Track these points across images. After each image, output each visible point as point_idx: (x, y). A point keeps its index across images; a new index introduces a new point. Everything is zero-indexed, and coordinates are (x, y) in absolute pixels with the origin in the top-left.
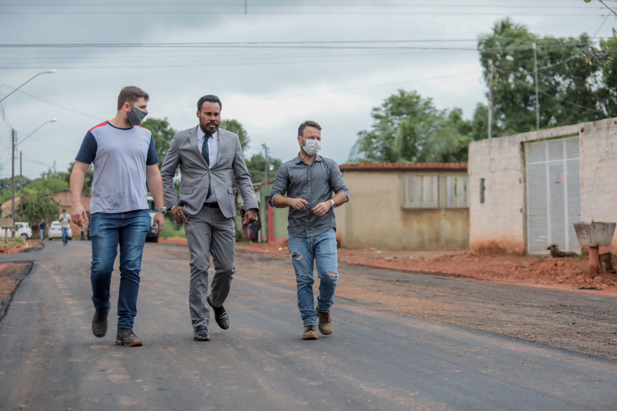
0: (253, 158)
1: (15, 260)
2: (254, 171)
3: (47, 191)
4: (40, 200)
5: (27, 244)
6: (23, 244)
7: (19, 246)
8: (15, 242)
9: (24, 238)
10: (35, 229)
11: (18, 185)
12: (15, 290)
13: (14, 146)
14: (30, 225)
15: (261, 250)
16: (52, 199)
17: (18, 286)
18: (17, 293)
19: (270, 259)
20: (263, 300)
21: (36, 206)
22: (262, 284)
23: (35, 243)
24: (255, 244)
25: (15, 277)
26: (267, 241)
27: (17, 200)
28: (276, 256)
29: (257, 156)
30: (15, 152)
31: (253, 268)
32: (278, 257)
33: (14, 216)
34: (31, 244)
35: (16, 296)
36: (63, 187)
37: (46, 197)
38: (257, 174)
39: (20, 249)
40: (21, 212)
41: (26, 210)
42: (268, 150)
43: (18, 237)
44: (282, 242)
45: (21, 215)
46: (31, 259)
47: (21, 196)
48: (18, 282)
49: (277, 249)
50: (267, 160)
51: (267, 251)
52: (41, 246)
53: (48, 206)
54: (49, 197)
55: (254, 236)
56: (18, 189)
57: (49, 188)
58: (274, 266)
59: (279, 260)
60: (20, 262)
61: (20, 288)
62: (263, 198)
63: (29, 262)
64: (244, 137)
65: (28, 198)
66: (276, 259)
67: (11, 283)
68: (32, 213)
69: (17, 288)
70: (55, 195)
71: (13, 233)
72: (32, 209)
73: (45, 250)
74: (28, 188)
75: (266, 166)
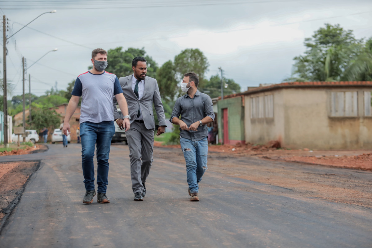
0: (211, 79)
1: (26, 159)
2: (212, 89)
3: (51, 105)
4: (45, 112)
5: (35, 147)
6: (32, 147)
7: (29, 148)
8: (26, 145)
9: (32, 142)
10: (41, 135)
11: (28, 101)
12: (27, 182)
13: (24, 70)
14: (37, 132)
15: (218, 151)
16: (54, 111)
17: (28, 180)
18: (28, 185)
19: (226, 157)
20: (221, 190)
21: (42, 117)
22: (219, 177)
23: (41, 146)
24: (214, 146)
25: (27, 173)
26: (223, 144)
27: (27, 112)
28: (230, 155)
29: (215, 77)
30: (25, 75)
31: (212, 165)
32: (232, 156)
33: (25, 125)
34: (38, 146)
35: (27, 188)
36: (63, 102)
37: (50, 110)
38: (215, 91)
39: (29, 151)
40: (30, 121)
41: (34, 120)
42: (223, 72)
43: (28, 142)
44: (235, 144)
45: (30, 124)
46: (39, 159)
47: (30, 109)
48: (28, 177)
49: (231, 149)
50: (223, 80)
51: (223, 151)
52: (46, 148)
53: (51, 117)
54: (52, 110)
55: (213, 139)
56: (28, 103)
57: (52, 103)
58: (229, 162)
59: (232, 158)
60: (30, 161)
61: (30, 182)
62: (220, 110)
63: (37, 161)
64: (205, 62)
65: (36, 111)
66: (230, 158)
67: (23, 177)
68: (39, 123)
69: (28, 181)
70: (57, 109)
71: (24, 138)
72: (39, 119)
73: (49, 152)
74: (36, 103)
75: (222, 85)
